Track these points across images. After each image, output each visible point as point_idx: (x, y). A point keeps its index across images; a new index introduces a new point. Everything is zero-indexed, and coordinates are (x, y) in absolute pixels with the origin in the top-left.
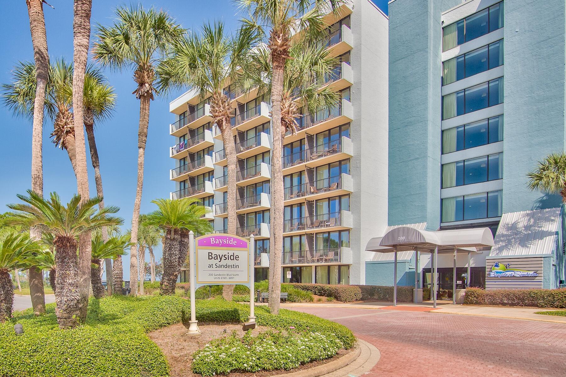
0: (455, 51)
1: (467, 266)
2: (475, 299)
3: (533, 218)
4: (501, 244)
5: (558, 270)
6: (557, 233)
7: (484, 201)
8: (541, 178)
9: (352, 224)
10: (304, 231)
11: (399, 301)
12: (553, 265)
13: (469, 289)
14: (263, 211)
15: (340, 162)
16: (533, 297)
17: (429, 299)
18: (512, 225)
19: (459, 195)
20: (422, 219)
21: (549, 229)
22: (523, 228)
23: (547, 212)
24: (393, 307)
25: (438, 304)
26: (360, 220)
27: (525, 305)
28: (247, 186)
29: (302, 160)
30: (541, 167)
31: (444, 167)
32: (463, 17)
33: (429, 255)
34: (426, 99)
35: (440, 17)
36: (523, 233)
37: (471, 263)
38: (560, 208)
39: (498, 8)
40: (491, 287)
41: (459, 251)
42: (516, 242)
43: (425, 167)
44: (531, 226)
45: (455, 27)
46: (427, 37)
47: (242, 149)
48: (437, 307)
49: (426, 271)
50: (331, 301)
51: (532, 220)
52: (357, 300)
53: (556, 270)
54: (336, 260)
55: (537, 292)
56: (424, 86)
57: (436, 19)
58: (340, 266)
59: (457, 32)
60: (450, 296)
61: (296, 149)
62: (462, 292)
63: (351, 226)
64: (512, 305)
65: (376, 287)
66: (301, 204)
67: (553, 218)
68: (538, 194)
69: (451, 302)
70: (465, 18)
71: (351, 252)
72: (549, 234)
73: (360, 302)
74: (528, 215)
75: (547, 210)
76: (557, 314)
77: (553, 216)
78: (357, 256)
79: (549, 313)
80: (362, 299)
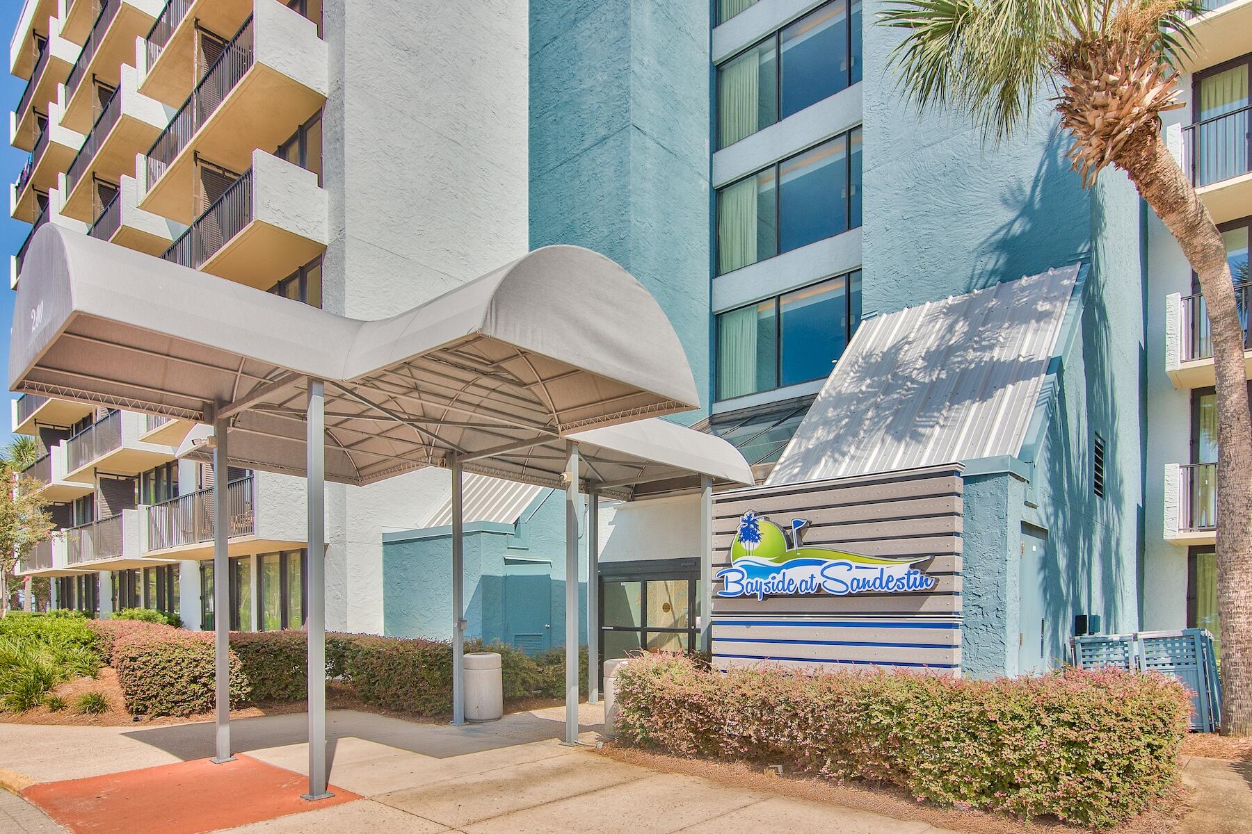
3: (966, 319)
5: (1062, 563)
12: (1027, 528)
18: (884, 354)
21: (1023, 353)
22: (921, 361)
23: (1023, 289)
36: (913, 381)
38: (1079, 265)
42: (875, 424)
44: (950, 350)
53: (1048, 562)
55: (901, 697)
67: (1043, 306)
77: (1045, 299)
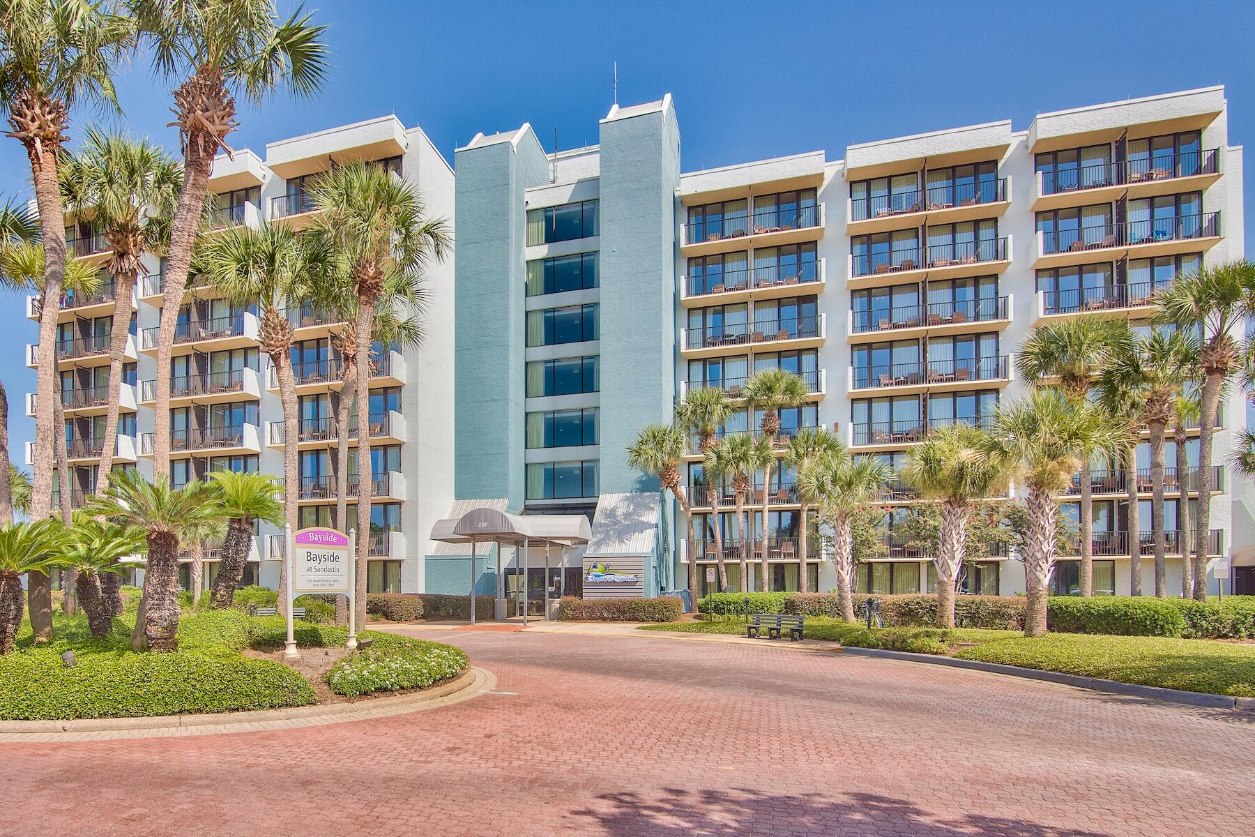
0: (542, 251)
1: (560, 566)
2: (572, 612)
4: (600, 537)
6: (657, 526)
7: (577, 472)
8: (640, 455)
9: (405, 495)
10: (325, 500)
11: (478, 619)
13: (563, 598)
14: (246, 457)
15: (385, 389)
16: (634, 608)
17: (514, 615)
18: (611, 510)
19: (548, 461)
20: (502, 494)
24: (471, 626)
25: (528, 621)
26: (417, 488)
27: (626, 620)
28: (211, 405)
29: (321, 377)
30: (640, 439)
31: (530, 418)
32: (552, 205)
33: (513, 549)
34: (507, 313)
35: (524, 195)
37: (565, 562)
39: (592, 206)
40: (589, 595)
41: (552, 544)
43: (505, 415)
44: (630, 514)
45: (541, 215)
46: (507, 222)
47: (203, 335)
48: (528, 624)
49: (510, 571)
50: (377, 620)
51: (632, 507)
52: (416, 618)
54: (380, 553)
56: (504, 292)
57: (520, 197)
58: (385, 563)
59: (544, 223)
60: (540, 609)
61: (310, 353)
62: (556, 604)
63: (403, 498)
64: (613, 620)
65: (442, 596)
66: (318, 451)
68: (637, 474)
69: (543, 618)
70: (554, 207)
71: (404, 540)
72: (649, 526)
73: (422, 620)
74: (627, 498)
75: (647, 494)
76: (657, 628)
78: (413, 546)
79: (651, 628)
80: (423, 617)
